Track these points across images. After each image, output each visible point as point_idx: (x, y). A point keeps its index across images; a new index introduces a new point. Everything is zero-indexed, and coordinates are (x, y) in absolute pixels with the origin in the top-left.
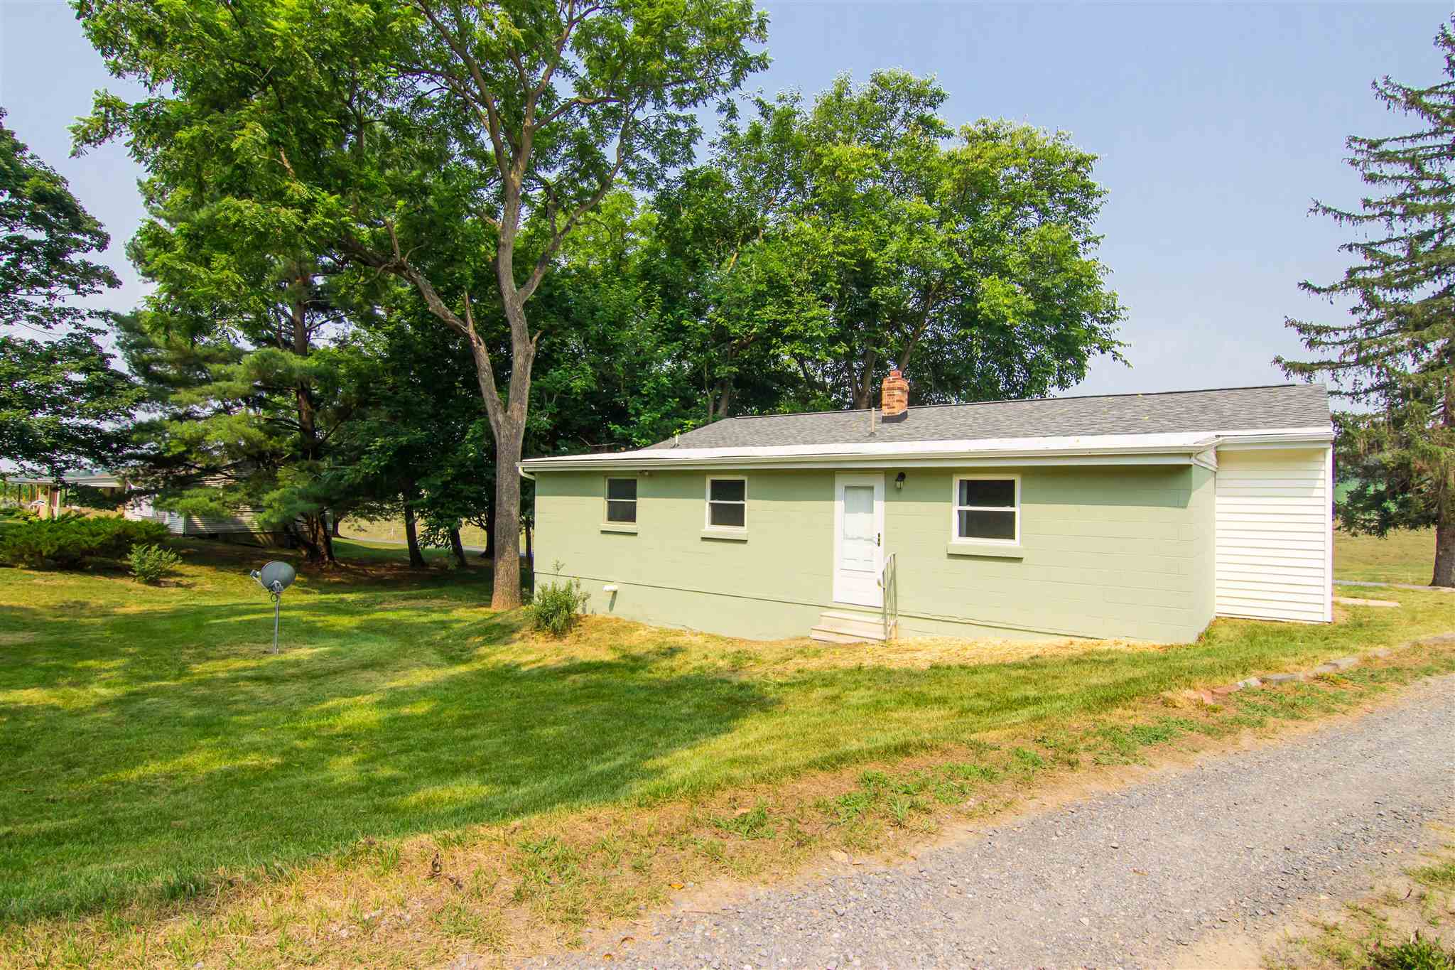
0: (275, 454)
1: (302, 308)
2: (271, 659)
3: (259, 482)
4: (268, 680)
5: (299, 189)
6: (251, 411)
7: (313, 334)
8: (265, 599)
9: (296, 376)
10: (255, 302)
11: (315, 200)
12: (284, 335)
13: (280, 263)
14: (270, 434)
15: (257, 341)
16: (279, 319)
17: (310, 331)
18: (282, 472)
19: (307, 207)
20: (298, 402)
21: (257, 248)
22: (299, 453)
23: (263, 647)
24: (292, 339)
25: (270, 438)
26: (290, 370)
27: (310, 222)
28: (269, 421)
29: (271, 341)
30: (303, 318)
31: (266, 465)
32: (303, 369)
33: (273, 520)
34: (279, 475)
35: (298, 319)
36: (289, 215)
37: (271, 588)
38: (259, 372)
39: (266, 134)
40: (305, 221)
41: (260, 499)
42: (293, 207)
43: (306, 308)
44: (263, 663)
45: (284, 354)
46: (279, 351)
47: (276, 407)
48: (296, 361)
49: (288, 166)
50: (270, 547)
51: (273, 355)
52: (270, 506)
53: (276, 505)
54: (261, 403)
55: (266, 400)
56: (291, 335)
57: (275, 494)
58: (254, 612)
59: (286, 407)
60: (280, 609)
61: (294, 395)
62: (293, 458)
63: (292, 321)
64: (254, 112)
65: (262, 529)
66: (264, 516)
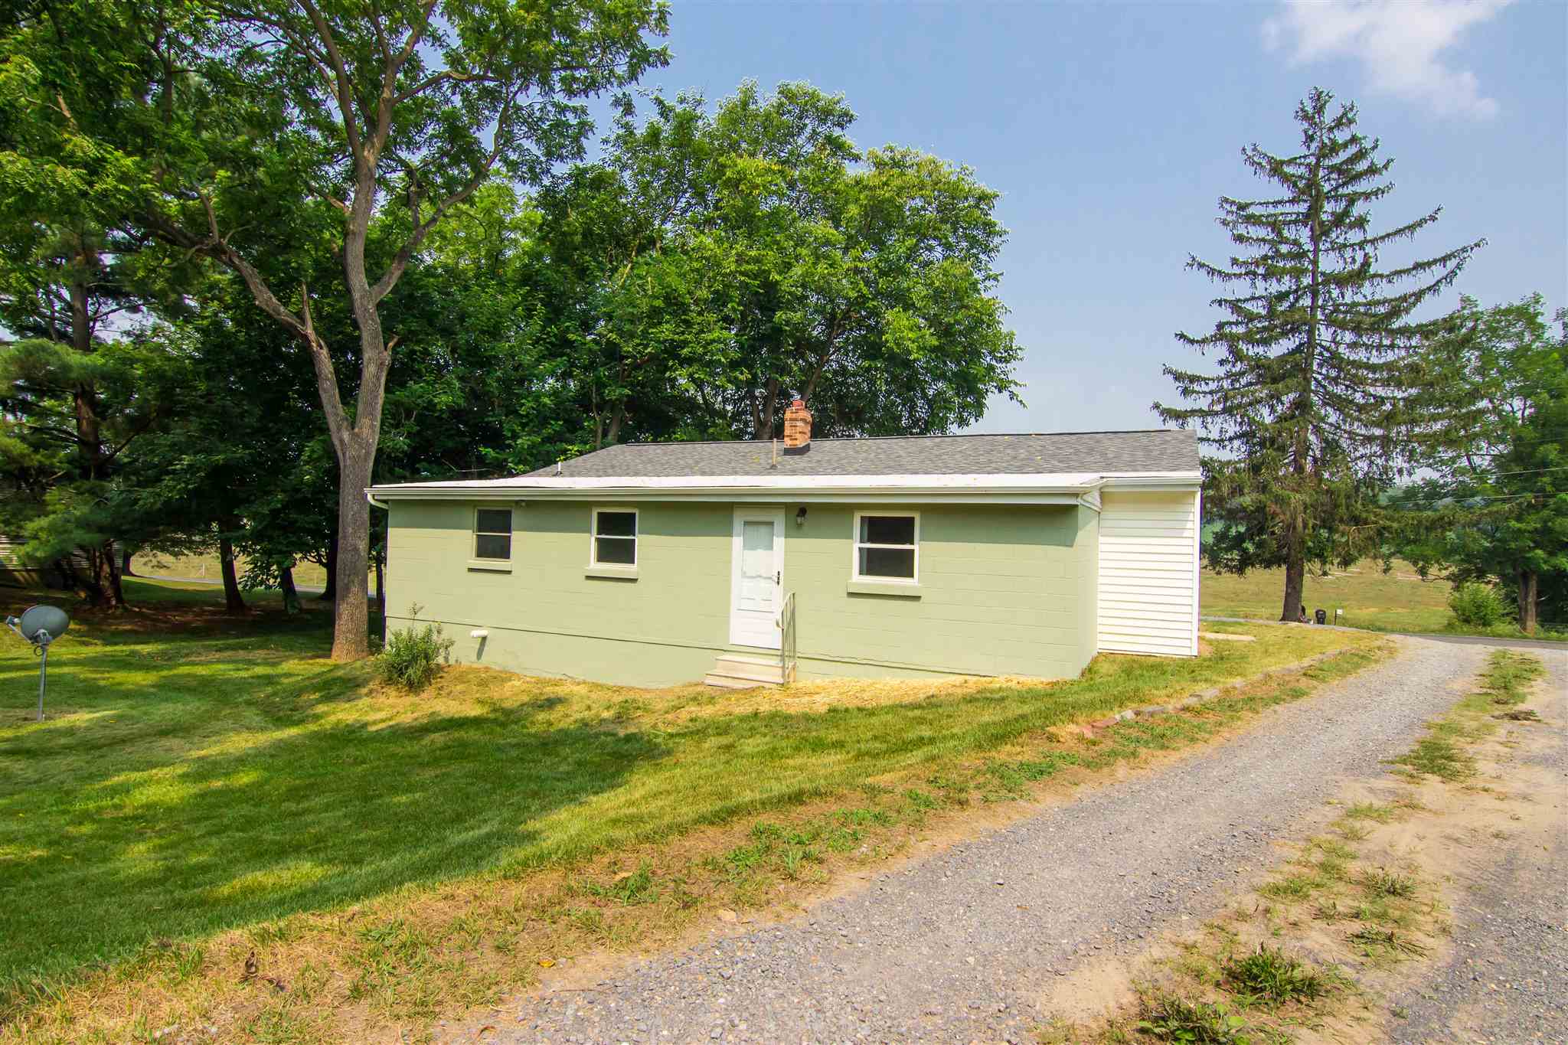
0: (42, 470)
1: (84, 291)
2: (33, 727)
3: (19, 505)
4: (30, 753)
5: (84, 145)
6: (10, 418)
7: (98, 324)
8: (26, 652)
9: (73, 375)
10: (17, 280)
11: (104, 159)
12: (58, 325)
13: (54, 234)
14: (36, 447)
15: (20, 330)
16: (51, 305)
17: (95, 321)
18: (52, 495)
19: (94, 168)
20: (76, 408)
21: (21, 213)
22: (77, 471)
23: (22, 713)
24: (70, 330)
25: (36, 450)
26: (66, 368)
27: (97, 187)
28: (35, 430)
29: (39, 331)
30: (85, 304)
31: (30, 485)
32: (84, 367)
33: (38, 554)
34: (47, 497)
35: (78, 305)
36: (67, 176)
37: (34, 639)
38: (22, 368)
39: (38, 73)
40: (91, 184)
41: (20, 527)
42: (75, 165)
43: (90, 292)
44: (23, 732)
45: (57, 348)
46: (51, 344)
47: (45, 413)
48: (75, 358)
49: (68, 114)
50: (35, 586)
51: (43, 349)
52: (35, 537)
53: (43, 535)
54: (26, 407)
55: (31, 404)
56: (68, 324)
57: (43, 522)
58: (10, 669)
59: (60, 414)
60: (47, 664)
61: (70, 399)
62: (68, 478)
63: (69, 307)
64: (21, 43)
65: (24, 565)
66: (28, 548)
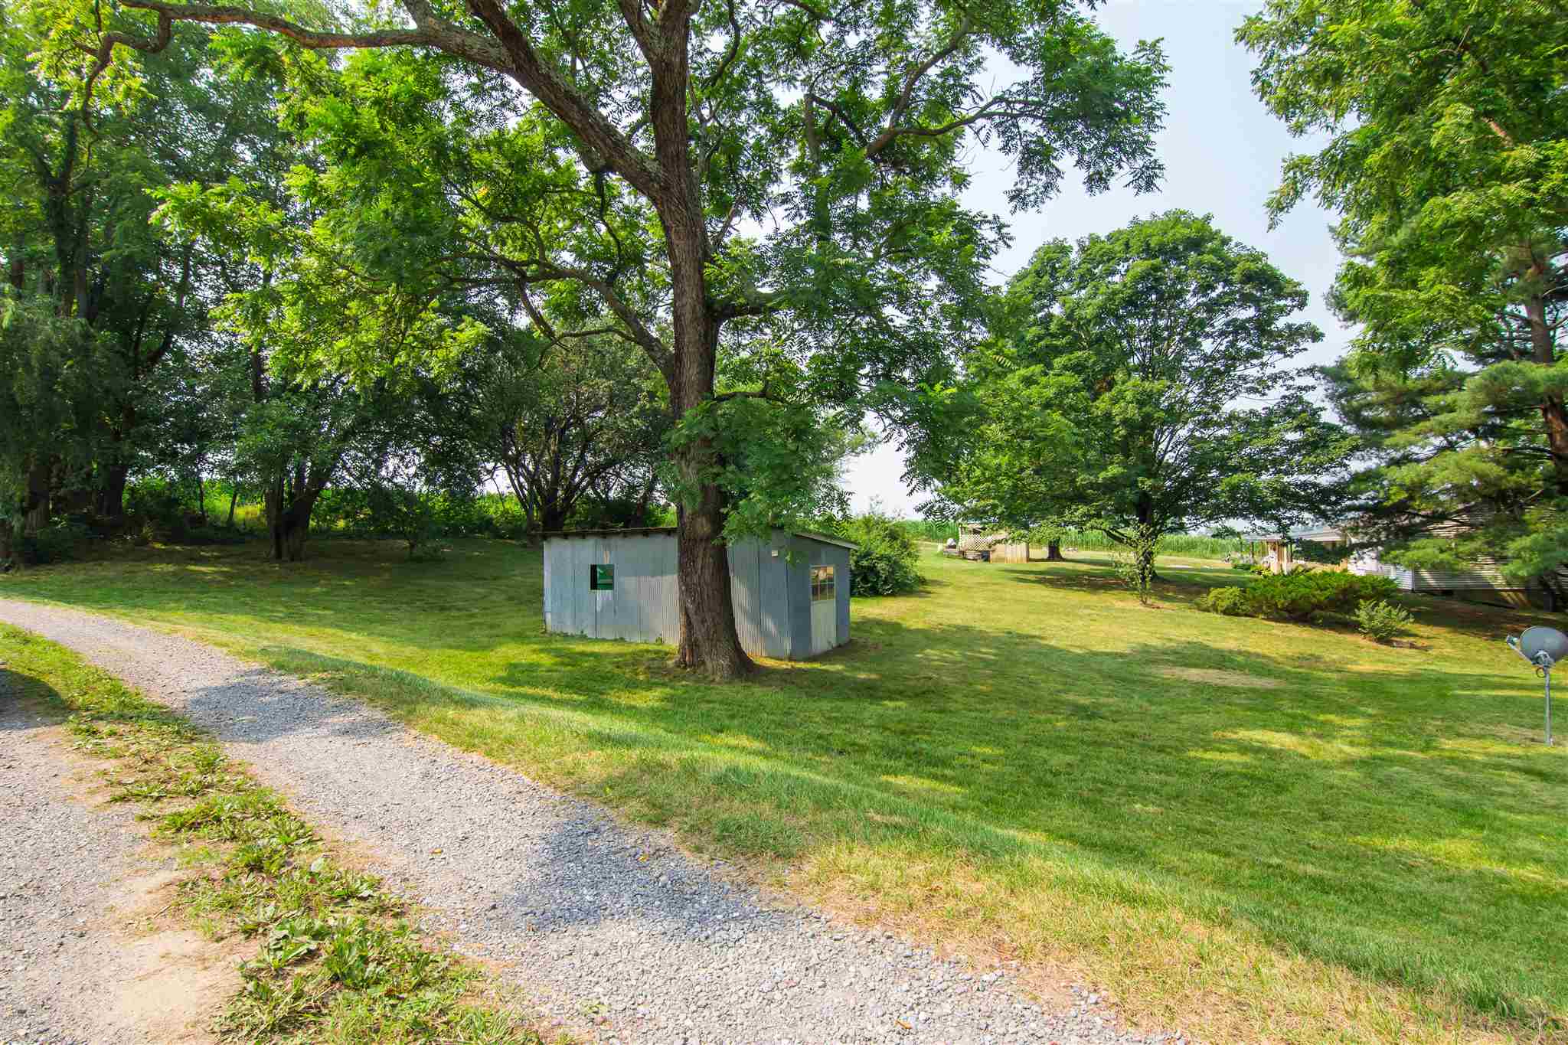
0: (1521, 491)
1: (1538, 302)
2: (1543, 749)
3: (1501, 527)
4: (1542, 776)
5: (1525, 154)
6: (1483, 444)
7: (1559, 331)
8: (1527, 673)
9: (1541, 389)
10: (1476, 310)
11: (1547, 158)
12: (1516, 344)
13: (1502, 257)
14: (1512, 469)
15: (1482, 358)
16: (1508, 324)
17: (1555, 329)
18: (1531, 514)
19: (1537, 172)
20: (1547, 422)
21: (1472, 248)
22: (1556, 487)
23: (1530, 734)
24: (1530, 345)
25: (1512, 473)
26: (1532, 384)
27: (1543, 189)
28: (1509, 452)
29: (1499, 355)
30: (1542, 315)
31: (1509, 506)
32: (1550, 379)
33: (1520, 573)
34: (1527, 517)
35: (1535, 318)
36: (1512, 191)
37: (1536, 660)
38: (1488, 394)
39: (1470, 111)
40: (1535, 190)
41: (1503, 548)
42: (1517, 179)
43: (1545, 301)
44: (1532, 752)
45: (1520, 366)
46: (1513, 364)
47: (1515, 434)
48: (1538, 372)
49: (1501, 134)
50: (1524, 608)
51: (1507, 371)
52: (1519, 557)
53: (1526, 555)
54: (1492, 432)
55: (1502, 426)
56: (1527, 340)
57: (1526, 541)
58: (1512, 687)
59: (1528, 432)
60: (1550, 687)
61: (1540, 413)
62: (1547, 495)
63: (1527, 322)
64: (1452, 93)
65: (1509, 584)
66: (1511, 567)
